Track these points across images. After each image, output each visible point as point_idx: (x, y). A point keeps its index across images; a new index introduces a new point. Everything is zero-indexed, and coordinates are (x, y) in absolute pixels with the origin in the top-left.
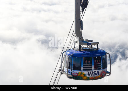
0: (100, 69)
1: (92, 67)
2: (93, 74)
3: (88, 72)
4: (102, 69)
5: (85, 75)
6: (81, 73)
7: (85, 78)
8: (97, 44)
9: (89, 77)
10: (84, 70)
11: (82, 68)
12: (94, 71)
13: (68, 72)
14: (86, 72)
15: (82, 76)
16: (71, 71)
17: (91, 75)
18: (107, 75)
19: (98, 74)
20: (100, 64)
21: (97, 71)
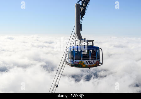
0: (95, 59)
1: (89, 58)
2: (90, 63)
3: (87, 61)
4: (96, 59)
5: (84, 63)
6: (81, 62)
7: (84, 66)
8: (93, 41)
9: (87, 65)
10: (83, 59)
11: (82, 58)
12: (91, 60)
13: (71, 62)
14: (85, 61)
15: (82, 64)
16: (73, 61)
17: (88, 63)
18: (100, 65)
19: (94, 63)
20: (96, 56)
21: (93, 60)
